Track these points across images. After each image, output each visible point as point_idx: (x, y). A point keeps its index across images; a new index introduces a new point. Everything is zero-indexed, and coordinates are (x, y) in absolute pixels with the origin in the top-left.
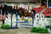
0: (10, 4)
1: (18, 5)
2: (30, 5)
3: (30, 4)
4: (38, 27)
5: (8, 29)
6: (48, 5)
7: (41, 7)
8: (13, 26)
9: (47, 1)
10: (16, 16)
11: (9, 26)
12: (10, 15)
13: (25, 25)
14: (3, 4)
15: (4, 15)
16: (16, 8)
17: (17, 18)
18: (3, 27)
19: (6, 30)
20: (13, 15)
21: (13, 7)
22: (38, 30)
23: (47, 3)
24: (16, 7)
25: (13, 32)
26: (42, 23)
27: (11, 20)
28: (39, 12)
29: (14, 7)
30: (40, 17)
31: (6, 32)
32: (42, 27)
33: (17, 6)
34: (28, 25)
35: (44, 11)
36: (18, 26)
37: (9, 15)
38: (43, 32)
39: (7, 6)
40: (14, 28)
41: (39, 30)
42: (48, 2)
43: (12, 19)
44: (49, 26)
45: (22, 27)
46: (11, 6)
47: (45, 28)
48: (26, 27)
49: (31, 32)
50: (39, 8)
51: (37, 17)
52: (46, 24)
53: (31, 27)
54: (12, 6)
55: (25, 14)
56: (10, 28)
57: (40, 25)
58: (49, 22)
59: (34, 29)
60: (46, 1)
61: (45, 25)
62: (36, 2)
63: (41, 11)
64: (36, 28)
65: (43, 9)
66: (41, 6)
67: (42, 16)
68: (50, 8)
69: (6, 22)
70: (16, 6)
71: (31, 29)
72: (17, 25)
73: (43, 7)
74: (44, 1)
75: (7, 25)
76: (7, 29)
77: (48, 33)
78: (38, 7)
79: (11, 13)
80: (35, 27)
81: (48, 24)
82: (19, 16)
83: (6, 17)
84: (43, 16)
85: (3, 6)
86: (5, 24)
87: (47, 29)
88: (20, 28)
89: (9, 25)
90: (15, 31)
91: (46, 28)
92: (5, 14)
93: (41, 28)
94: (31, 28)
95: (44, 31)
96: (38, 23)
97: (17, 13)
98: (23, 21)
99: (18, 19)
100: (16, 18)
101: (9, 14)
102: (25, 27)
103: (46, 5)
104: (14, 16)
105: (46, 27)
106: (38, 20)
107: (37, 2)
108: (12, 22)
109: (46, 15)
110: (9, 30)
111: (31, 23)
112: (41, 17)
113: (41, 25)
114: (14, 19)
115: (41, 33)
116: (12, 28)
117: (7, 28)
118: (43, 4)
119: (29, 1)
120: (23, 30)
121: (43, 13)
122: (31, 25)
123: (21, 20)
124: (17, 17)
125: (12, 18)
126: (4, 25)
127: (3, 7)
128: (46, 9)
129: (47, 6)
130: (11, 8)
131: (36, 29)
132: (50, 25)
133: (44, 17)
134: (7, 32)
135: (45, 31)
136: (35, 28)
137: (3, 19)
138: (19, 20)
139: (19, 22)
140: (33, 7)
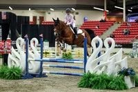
0: (22, 11)
1: (44, 12)
2: (77, 13)
3: (77, 11)
4: (99, 72)
5: (18, 78)
6: (127, 12)
7: (107, 20)
8: (30, 71)
9: (123, 3)
10: (39, 43)
11: (19, 71)
12: (23, 40)
13: (65, 67)
14: (3, 11)
15: (6, 40)
16: (38, 23)
17: (42, 50)
18: (3, 73)
19: (12, 82)
20: (30, 39)
21: (31, 20)
22: (98, 81)
23: (124, 9)
24: (38, 18)
25: (30, 88)
26: (108, 61)
27: (27, 53)
28: (102, 33)
29: (35, 18)
30: (104, 47)
31: (12, 87)
32: (108, 73)
33: (41, 16)
34: (70, 68)
35: (114, 31)
36: (44, 72)
37: (21, 40)
38: (112, 86)
39: (15, 15)
40: (33, 76)
41: (102, 81)
42: (126, 6)
43: (30, 52)
44: (127, 70)
45: (56, 72)
46: (25, 17)
47: (116, 75)
48: (65, 74)
49: (81, 86)
50: (102, 21)
51: (97, 45)
52: (119, 65)
53: (80, 73)
54: (29, 17)
55: (69, 36)
56: (22, 76)
57: (104, 68)
58: (128, 59)
59: (89, 80)
60: (121, 2)
61: (117, 66)
62: (94, 4)
63: (107, 29)
64: (93, 77)
65: (113, 25)
66: (108, 15)
67: (110, 45)
68: (131, 21)
69: (11, 61)
70: (38, 15)
71: (81, 79)
72: (41, 68)
73: (113, 19)
74: (116, 2)
75: (14, 69)
76: (14, 79)
77: (126, 88)
78: (99, 19)
79: (26, 36)
80: (92, 72)
81: (125, 65)
82: (46, 44)
83: (12, 45)
84: (113, 45)
85: (4, 17)
86: (9, 66)
87: (123, 79)
88: (50, 75)
89: (20, 68)
90: (35, 84)
91: (121, 77)
92: (8, 38)
93: (106, 75)
94: (79, 75)
95: (114, 84)
96: (99, 64)
97: (41, 35)
98: (57, 58)
99: (44, 51)
100: (40, 48)
101: (20, 38)
102: (63, 72)
103: (121, 14)
104: (34, 42)
105: (120, 73)
106: (99, 55)
107: (97, 4)
108: (29, 59)
109: (121, 41)
110: (20, 80)
111: (80, 63)
112: (106, 45)
113: (107, 67)
114: (35, 53)
115: (107, 88)
116: (27, 75)
117: (15, 75)
118: (113, 11)
119: (75, 3)
120: (57, 81)
121: (113, 36)
122: (79, 68)
123: (54, 53)
124: (42, 47)
125: (29, 48)
126: (7, 68)
127: (4, 20)
128: (119, 25)
129: (122, 17)
130: (26, 22)
131: (92, 79)
132: (131, 66)
133: (116, 47)
134: (15, 88)
135: (119, 84)
136: (90, 76)
137: (5, 51)
138: (46, 53)
139: (48, 59)
140: (85, 20)
